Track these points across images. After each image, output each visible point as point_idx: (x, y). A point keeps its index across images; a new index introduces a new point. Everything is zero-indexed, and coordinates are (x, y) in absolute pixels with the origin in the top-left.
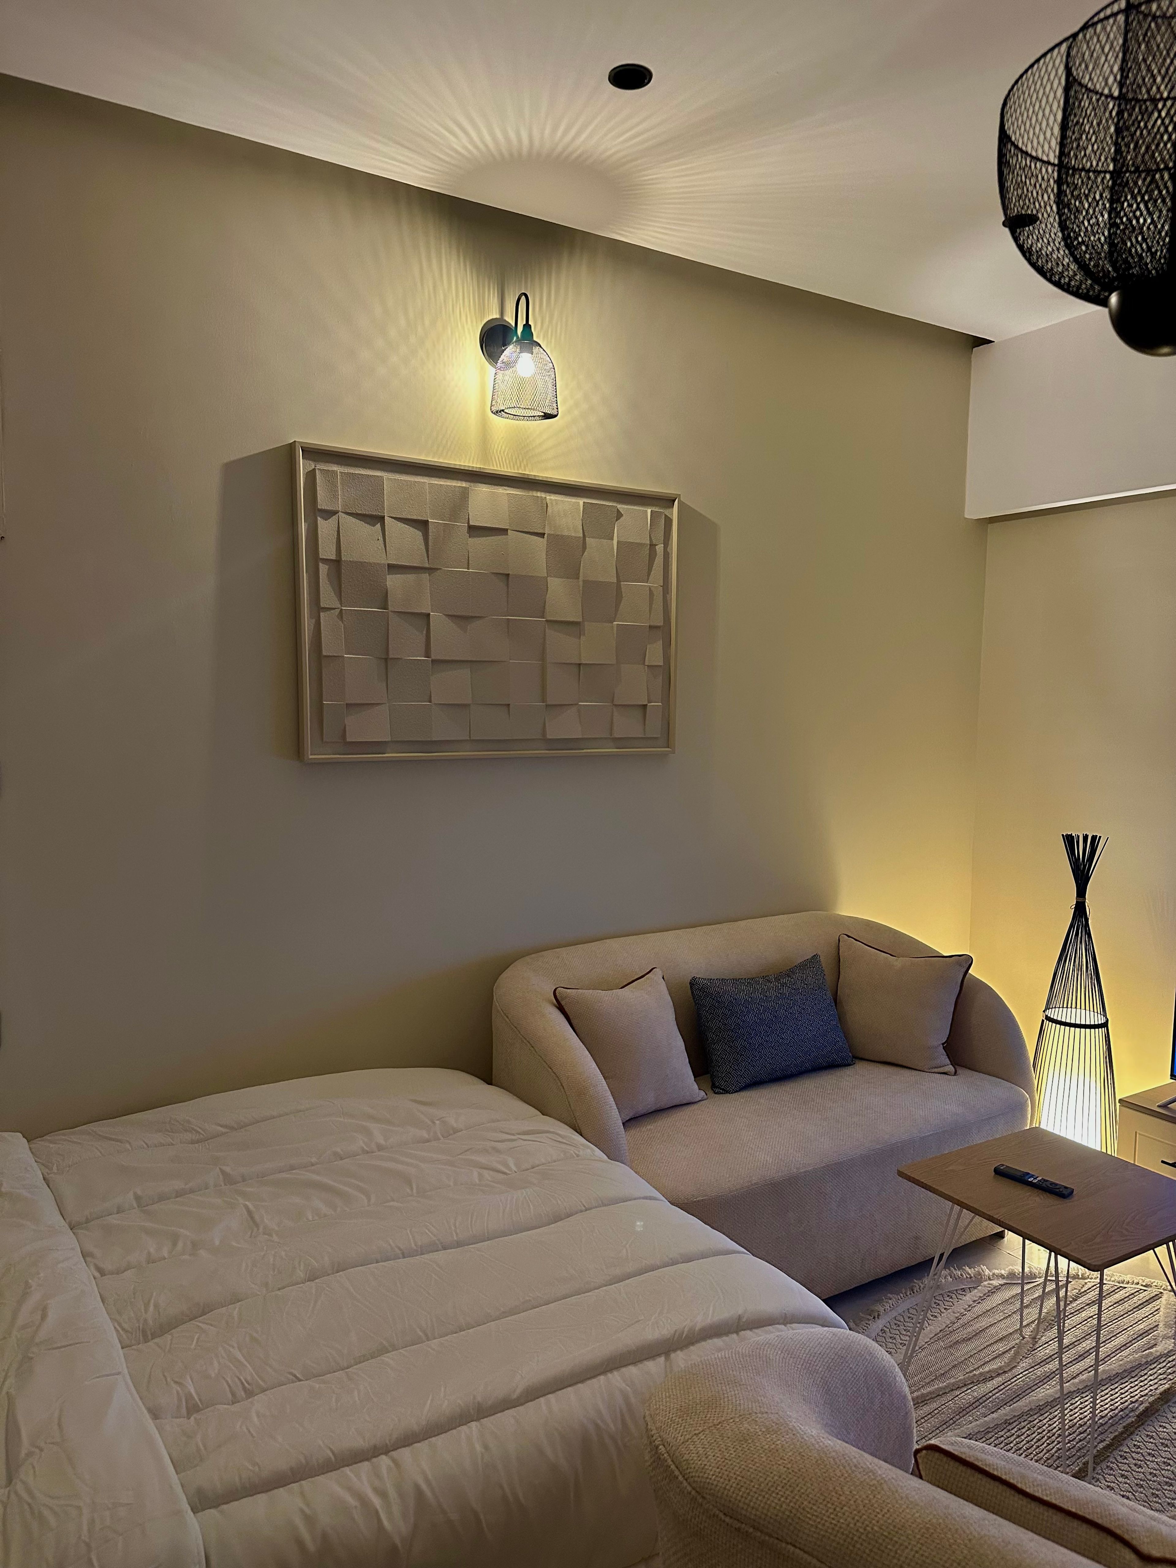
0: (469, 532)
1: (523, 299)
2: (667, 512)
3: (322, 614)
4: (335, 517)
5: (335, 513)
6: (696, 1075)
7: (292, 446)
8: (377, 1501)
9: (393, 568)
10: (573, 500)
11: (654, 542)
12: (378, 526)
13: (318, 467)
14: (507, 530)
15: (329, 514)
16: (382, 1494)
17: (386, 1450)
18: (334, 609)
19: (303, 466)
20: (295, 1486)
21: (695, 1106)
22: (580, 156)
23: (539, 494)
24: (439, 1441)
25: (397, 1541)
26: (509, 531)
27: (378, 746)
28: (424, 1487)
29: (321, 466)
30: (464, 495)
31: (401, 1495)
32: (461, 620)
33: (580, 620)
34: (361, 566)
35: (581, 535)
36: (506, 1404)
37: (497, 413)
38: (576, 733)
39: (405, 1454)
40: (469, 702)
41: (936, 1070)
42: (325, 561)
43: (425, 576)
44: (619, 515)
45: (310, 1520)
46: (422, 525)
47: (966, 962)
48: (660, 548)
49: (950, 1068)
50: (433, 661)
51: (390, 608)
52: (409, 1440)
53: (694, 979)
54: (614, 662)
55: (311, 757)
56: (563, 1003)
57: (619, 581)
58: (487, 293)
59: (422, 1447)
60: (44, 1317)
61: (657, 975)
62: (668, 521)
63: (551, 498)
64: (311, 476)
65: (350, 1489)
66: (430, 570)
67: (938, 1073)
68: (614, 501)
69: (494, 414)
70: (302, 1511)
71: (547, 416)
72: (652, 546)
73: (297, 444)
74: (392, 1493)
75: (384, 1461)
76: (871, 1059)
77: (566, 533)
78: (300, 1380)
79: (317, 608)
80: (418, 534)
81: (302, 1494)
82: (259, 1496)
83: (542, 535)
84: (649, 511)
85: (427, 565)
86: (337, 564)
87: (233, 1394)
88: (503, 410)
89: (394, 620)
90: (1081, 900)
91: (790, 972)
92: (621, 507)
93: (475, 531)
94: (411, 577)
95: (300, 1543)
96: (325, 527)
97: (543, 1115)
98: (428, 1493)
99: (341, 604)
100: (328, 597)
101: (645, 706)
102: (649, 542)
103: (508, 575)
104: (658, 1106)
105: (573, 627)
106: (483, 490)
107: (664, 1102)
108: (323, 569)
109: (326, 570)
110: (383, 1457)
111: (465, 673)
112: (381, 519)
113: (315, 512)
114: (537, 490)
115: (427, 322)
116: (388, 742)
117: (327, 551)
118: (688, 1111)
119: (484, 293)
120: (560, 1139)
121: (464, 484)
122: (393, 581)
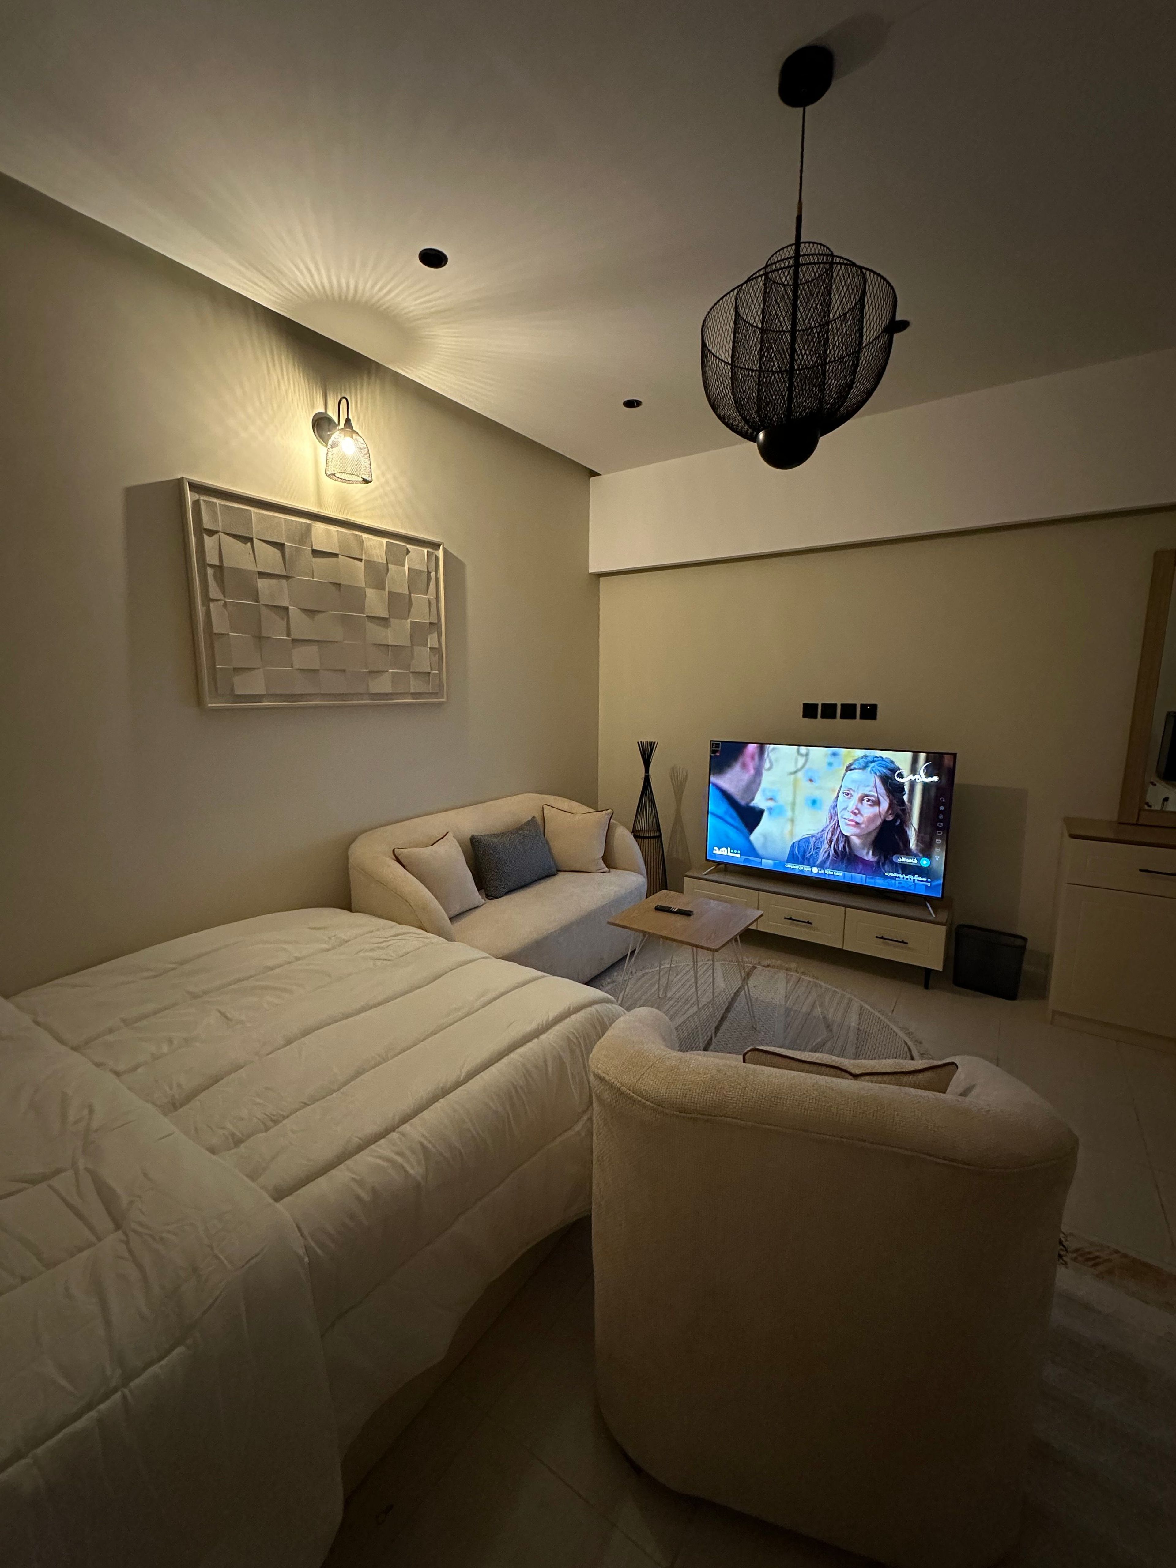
0: (312, 554)
1: (344, 401)
2: (436, 552)
3: (212, 605)
4: (216, 536)
5: (216, 532)
6: (478, 890)
7: (180, 481)
8: (399, 1159)
9: (262, 575)
10: (379, 539)
11: (430, 571)
12: (249, 544)
13: (202, 498)
14: (338, 554)
15: (211, 533)
16: (400, 1154)
17: (393, 1129)
18: (219, 600)
19: (190, 497)
20: (342, 1166)
21: (482, 907)
22: (388, 308)
23: (357, 533)
24: (425, 1113)
25: (419, 1178)
26: (340, 556)
27: (258, 698)
28: (426, 1143)
29: (203, 498)
30: (309, 528)
31: (413, 1152)
32: (311, 613)
33: (388, 617)
34: (237, 571)
35: (386, 562)
36: (458, 1084)
37: (329, 476)
38: (388, 689)
39: (406, 1128)
40: (317, 668)
41: (600, 871)
42: (211, 566)
43: (284, 581)
44: (408, 552)
45: (360, 1183)
46: (280, 546)
48: (433, 574)
49: (606, 869)
50: (293, 640)
51: (261, 602)
52: (406, 1119)
53: (473, 836)
54: (409, 644)
55: (210, 705)
56: (399, 857)
57: (410, 593)
58: (315, 393)
59: (416, 1120)
60: (91, 1111)
61: (450, 836)
62: (437, 558)
63: (365, 536)
64: (196, 504)
65: (380, 1157)
66: (287, 578)
67: (601, 873)
68: (404, 542)
69: (328, 476)
70: (353, 1179)
71: (366, 481)
72: (429, 573)
73: (184, 480)
74: (408, 1153)
75: (394, 1135)
76: (565, 870)
77: (376, 559)
78: (308, 1105)
79: (207, 600)
80: (277, 553)
81: (349, 1169)
82: (319, 1179)
83: (361, 560)
84: (426, 551)
85: (285, 574)
86: (220, 569)
87: (265, 1125)
88: (334, 474)
89: (264, 611)
90: (647, 773)
91: (521, 828)
92: (409, 547)
93: (316, 553)
94: (273, 582)
95: (358, 1198)
96: (209, 541)
97: (400, 923)
98: (429, 1146)
99: (225, 597)
100: (214, 591)
101: (429, 673)
102: (426, 570)
103: (340, 584)
104: (462, 911)
105: (384, 622)
106: (319, 527)
107: (467, 908)
108: (210, 571)
109: (212, 573)
110: (392, 1133)
111: (315, 648)
112: (251, 540)
113: (202, 531)
114: (356, 531)
115: (275, 406)
116: (264, 695)
117: (212, 558)
118: (477, 912)
119: (313, 393)
120: (418, 936)
121: (308, 521)
122: (262, 584)
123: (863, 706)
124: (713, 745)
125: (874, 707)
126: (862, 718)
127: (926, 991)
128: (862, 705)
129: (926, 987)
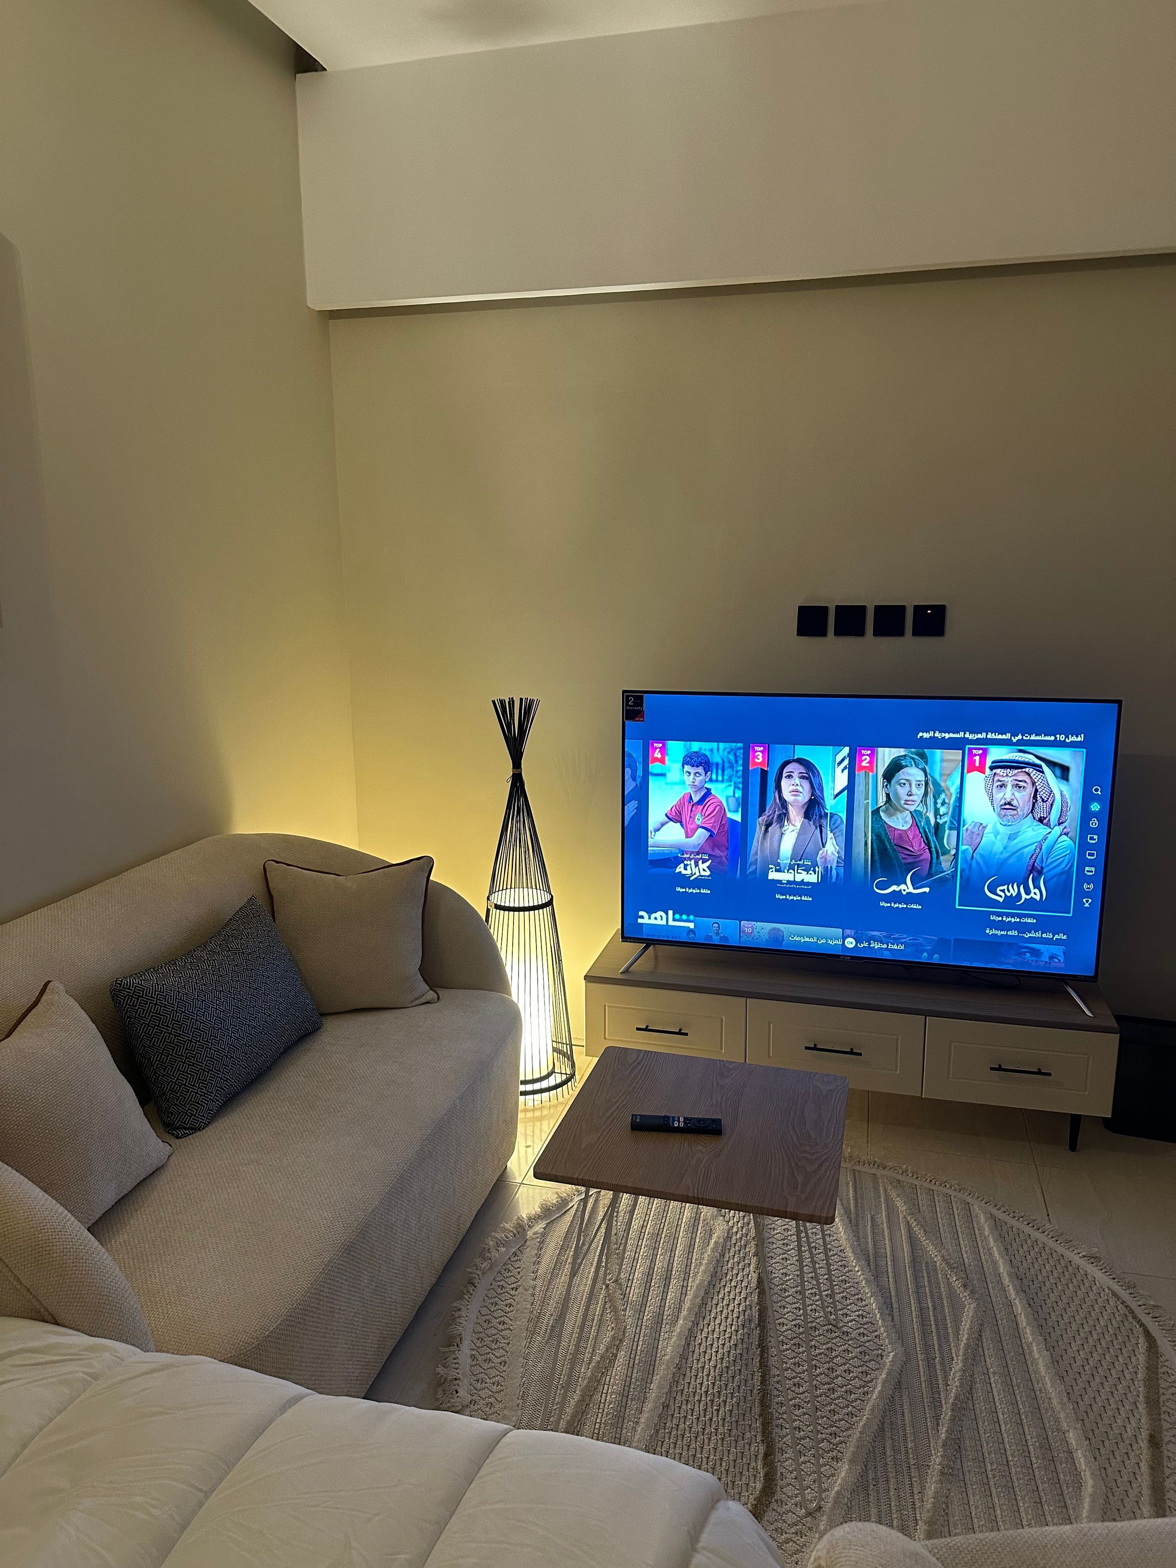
41: (418, 1002)
47: (425, 864)
49: (431, 995)
53: (116, 981)
67: (421, 1004)
76: (338, 1011)
90: (517, 771)
123: (919, 610)
124: (628, 701)
125: (940, 611)
126: (916, 633)
127: (1072, 1153)
128: (916, 608)
129: (1073, 1147)
